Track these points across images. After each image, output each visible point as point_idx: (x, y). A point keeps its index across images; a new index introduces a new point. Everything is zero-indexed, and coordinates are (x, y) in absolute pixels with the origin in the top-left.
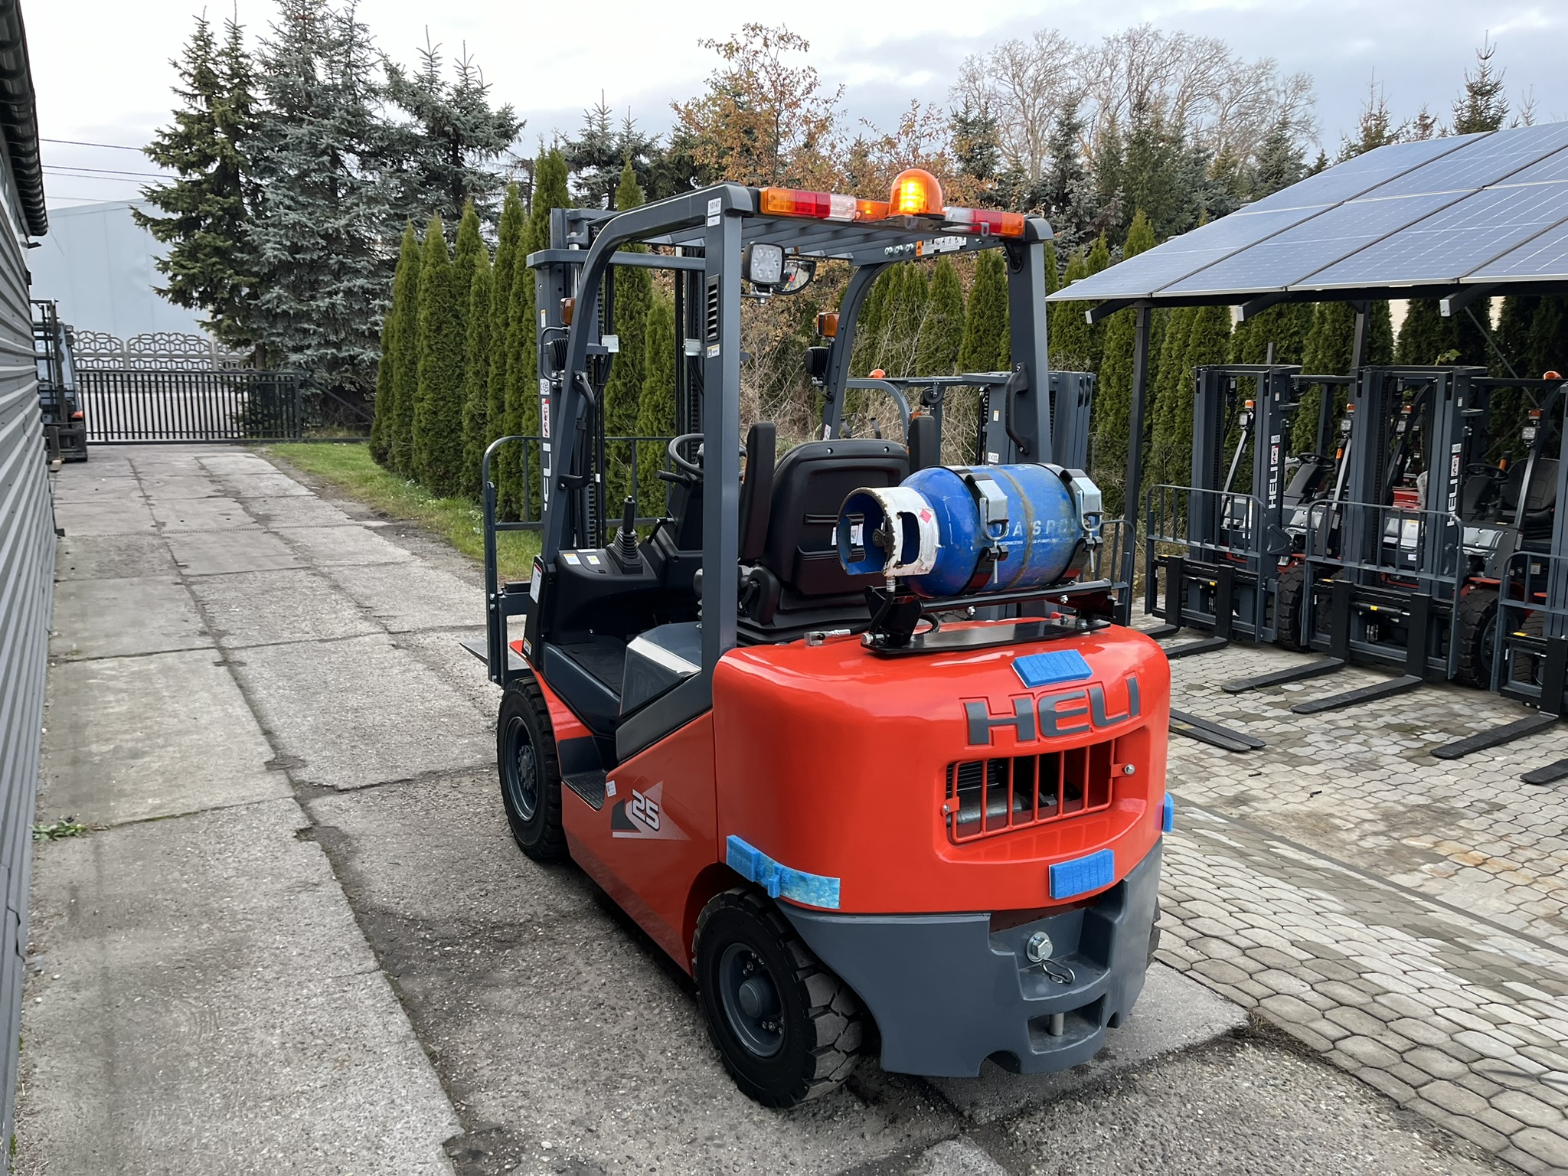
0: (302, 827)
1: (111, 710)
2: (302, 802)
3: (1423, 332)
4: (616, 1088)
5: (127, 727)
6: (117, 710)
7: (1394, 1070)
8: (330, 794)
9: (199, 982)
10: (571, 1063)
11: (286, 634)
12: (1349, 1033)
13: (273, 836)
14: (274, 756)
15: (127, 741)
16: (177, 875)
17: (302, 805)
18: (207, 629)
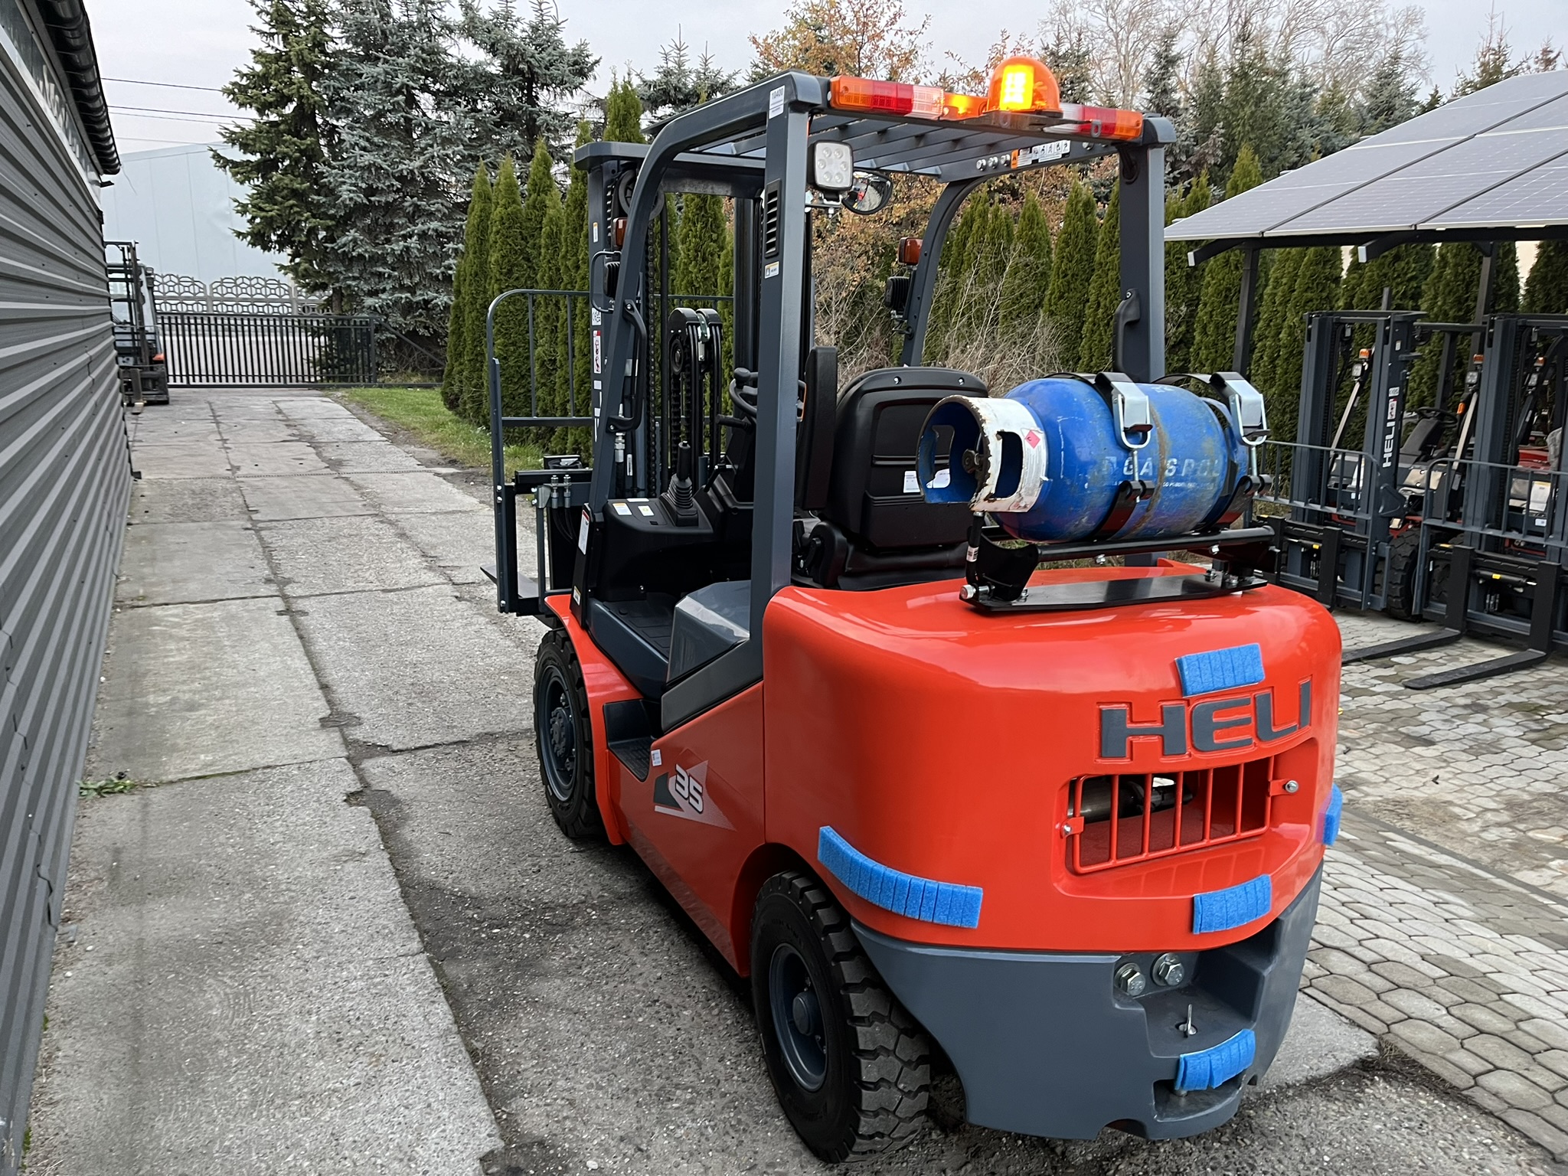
0: (353, 790)
1: (172, 659)
2: (354, 762)
3: (1554, 278)
4: (669, 1100)
5: (185, 677)
6: (177, 659)
7: (1545, 1113)
8: (383, 754)
9: (236, 958)
10: (621, 1068)
11: (350, 585)
12: (1491, 1067)
13: (323, 799)
14: (329, 712)
15: (184, 692)
16: (222, 838)
17: (354, 766)
18: (272, 577)
